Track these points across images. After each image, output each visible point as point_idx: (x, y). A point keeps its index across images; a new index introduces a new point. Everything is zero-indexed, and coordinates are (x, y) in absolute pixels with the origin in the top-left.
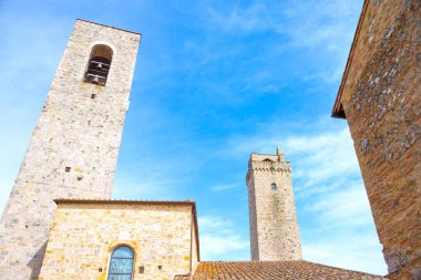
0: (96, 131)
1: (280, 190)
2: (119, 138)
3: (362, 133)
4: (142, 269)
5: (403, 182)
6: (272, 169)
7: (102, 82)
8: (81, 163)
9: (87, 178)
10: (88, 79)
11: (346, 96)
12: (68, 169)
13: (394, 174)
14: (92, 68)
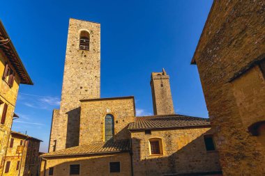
0: (89, 71)
1: (165, 87)
2: (99, 73)
3: (203, 71)
4: (117, 122)
5: (218, 90)
6: (161, 79)
7: (87, 49)
8: (86, 85)
9: (90, 91)
10: (81, 48)
11: (197, 56)
12: (81, 88)
13: (215, 87)
14: (81, 43)
